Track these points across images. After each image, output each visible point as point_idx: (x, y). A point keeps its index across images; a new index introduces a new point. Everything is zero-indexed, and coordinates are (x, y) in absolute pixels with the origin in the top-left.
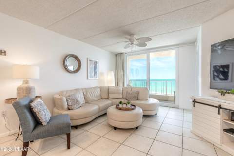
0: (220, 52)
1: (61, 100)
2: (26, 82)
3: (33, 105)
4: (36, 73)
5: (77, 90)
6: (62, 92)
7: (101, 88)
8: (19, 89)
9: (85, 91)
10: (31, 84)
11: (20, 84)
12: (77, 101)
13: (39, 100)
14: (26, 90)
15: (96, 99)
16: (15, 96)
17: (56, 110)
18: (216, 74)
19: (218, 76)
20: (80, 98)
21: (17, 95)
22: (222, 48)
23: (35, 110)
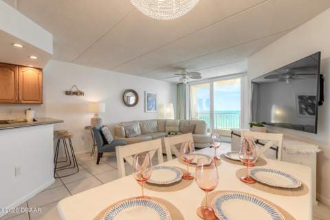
0: (287, 82)
1: (121, 129)
2: (97, 115)
3: (103, 129)
4: (103, 108)
5: (134, 122)
6: (122, 123)
7: (158, 120)
8: (92, 120)
9: (142, 124)
10: (99, 117)
11: (92, 116)
12: (133, 131)
13: (105, 127)
14: (97, 121)
15: (152, 131)
16: (90, 125)
17: (116, 137)
18: (303, 106)
19: (306, 110)
20: (137, 129)
21: (92, 124)
22: (290, 78)
23: (104, 133)
